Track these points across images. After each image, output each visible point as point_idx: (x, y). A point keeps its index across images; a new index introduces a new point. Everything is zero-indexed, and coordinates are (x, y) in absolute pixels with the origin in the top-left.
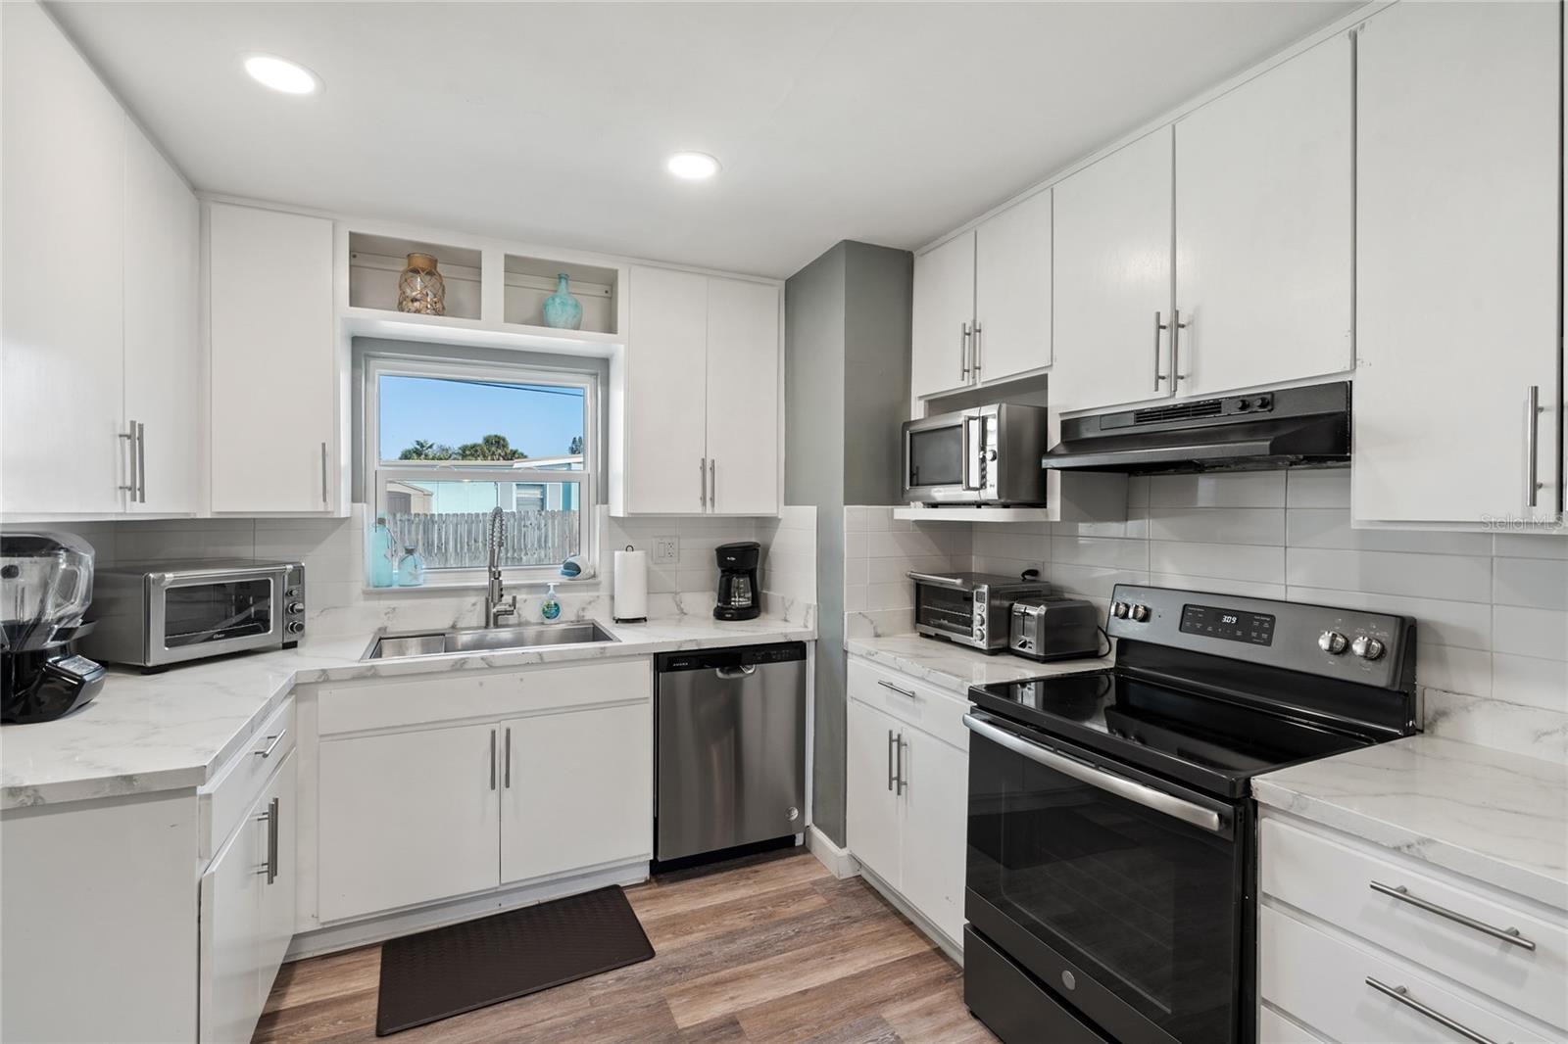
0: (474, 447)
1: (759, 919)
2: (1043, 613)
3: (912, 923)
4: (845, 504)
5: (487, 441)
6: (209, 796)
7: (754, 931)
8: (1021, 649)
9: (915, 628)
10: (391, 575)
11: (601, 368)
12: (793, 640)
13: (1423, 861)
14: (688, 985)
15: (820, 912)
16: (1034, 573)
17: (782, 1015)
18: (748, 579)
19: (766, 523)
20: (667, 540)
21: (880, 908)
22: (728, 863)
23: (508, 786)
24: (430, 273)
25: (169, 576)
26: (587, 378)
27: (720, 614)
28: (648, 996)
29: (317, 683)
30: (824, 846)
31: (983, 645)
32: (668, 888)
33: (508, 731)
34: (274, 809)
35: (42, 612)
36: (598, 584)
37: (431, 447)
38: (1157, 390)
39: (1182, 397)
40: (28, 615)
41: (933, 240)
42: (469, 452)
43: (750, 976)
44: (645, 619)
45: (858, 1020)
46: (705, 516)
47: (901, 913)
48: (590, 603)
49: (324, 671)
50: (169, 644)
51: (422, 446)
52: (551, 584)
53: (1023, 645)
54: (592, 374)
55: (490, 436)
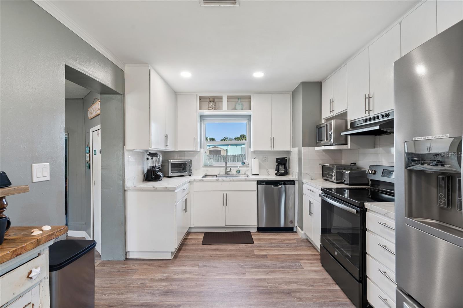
0: (238, 138)
1: (279, 242)
2: (349, 172)
3: (316, 249)
4: (303, 146)
5: (241, 136)
6: (176, 192)
7: (277, 243)
8: (344, 182)
9: (322, 178)
10: (207, 163)
11: (249, 117)
12: (292, 180)
13: (388, 217)
14: (259, 249)
15: (294, 243)
16: (355, 164)
17: (277, 257)
18: (283, 166)
19: (289, 152)
20: (265, 157)
21: (310, 245)
22: (276, 232)
23: (226, 205)
24: (213, 102)
25: (172, 161)
26: (246, 120)
27: (276, 174)
28: (251, 249)
29: (193, 181)
30: (299, 231)
31: (335, 181)
32: (261, 234)
33: (227, 194)
34: (186, 199)
35: (156, 165)
36: (249, 166)
37: (227, 138)
38: (365, 114)
39: (372, 115)
40: (154, 165)
41: (325, 78)
42: (237, 139)
43: (273, 250)
44: (259, 175)
45: (294, 261)
46: (272, 150)
47: (314, 247)
48: (247, 171)
49: (194, 179)
50: (172, 173)
51: (225, 138)
52: (238, 166)
53: (345, 181)
54: (247, 119)
55: (242, 135)
